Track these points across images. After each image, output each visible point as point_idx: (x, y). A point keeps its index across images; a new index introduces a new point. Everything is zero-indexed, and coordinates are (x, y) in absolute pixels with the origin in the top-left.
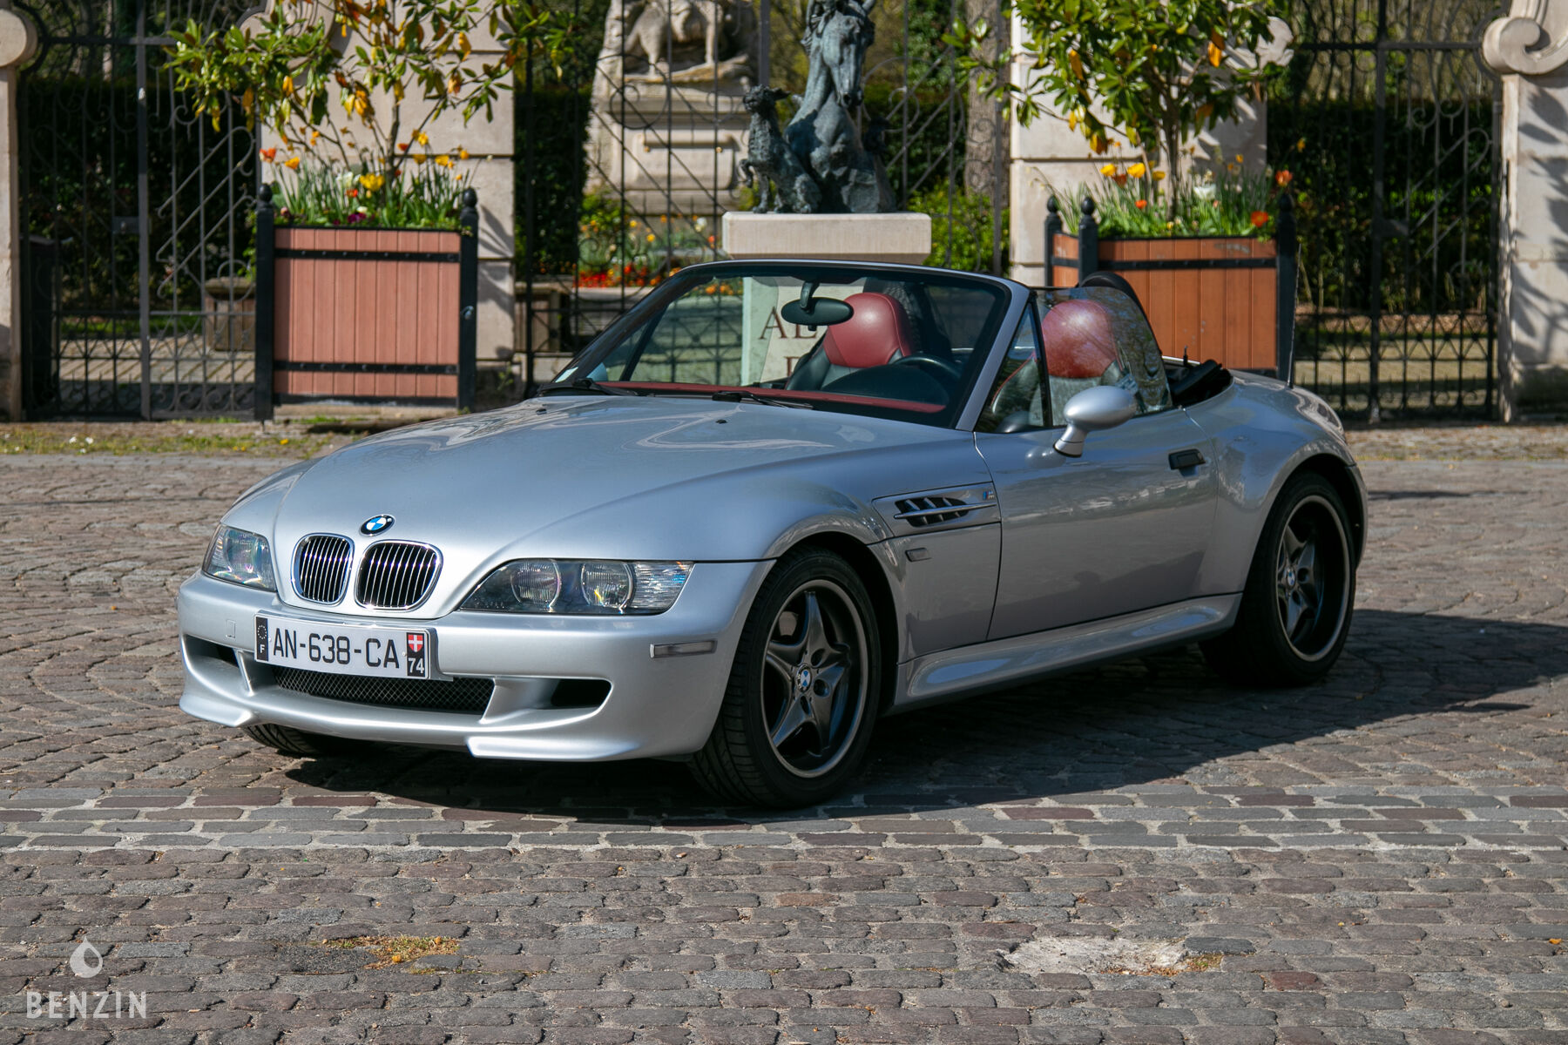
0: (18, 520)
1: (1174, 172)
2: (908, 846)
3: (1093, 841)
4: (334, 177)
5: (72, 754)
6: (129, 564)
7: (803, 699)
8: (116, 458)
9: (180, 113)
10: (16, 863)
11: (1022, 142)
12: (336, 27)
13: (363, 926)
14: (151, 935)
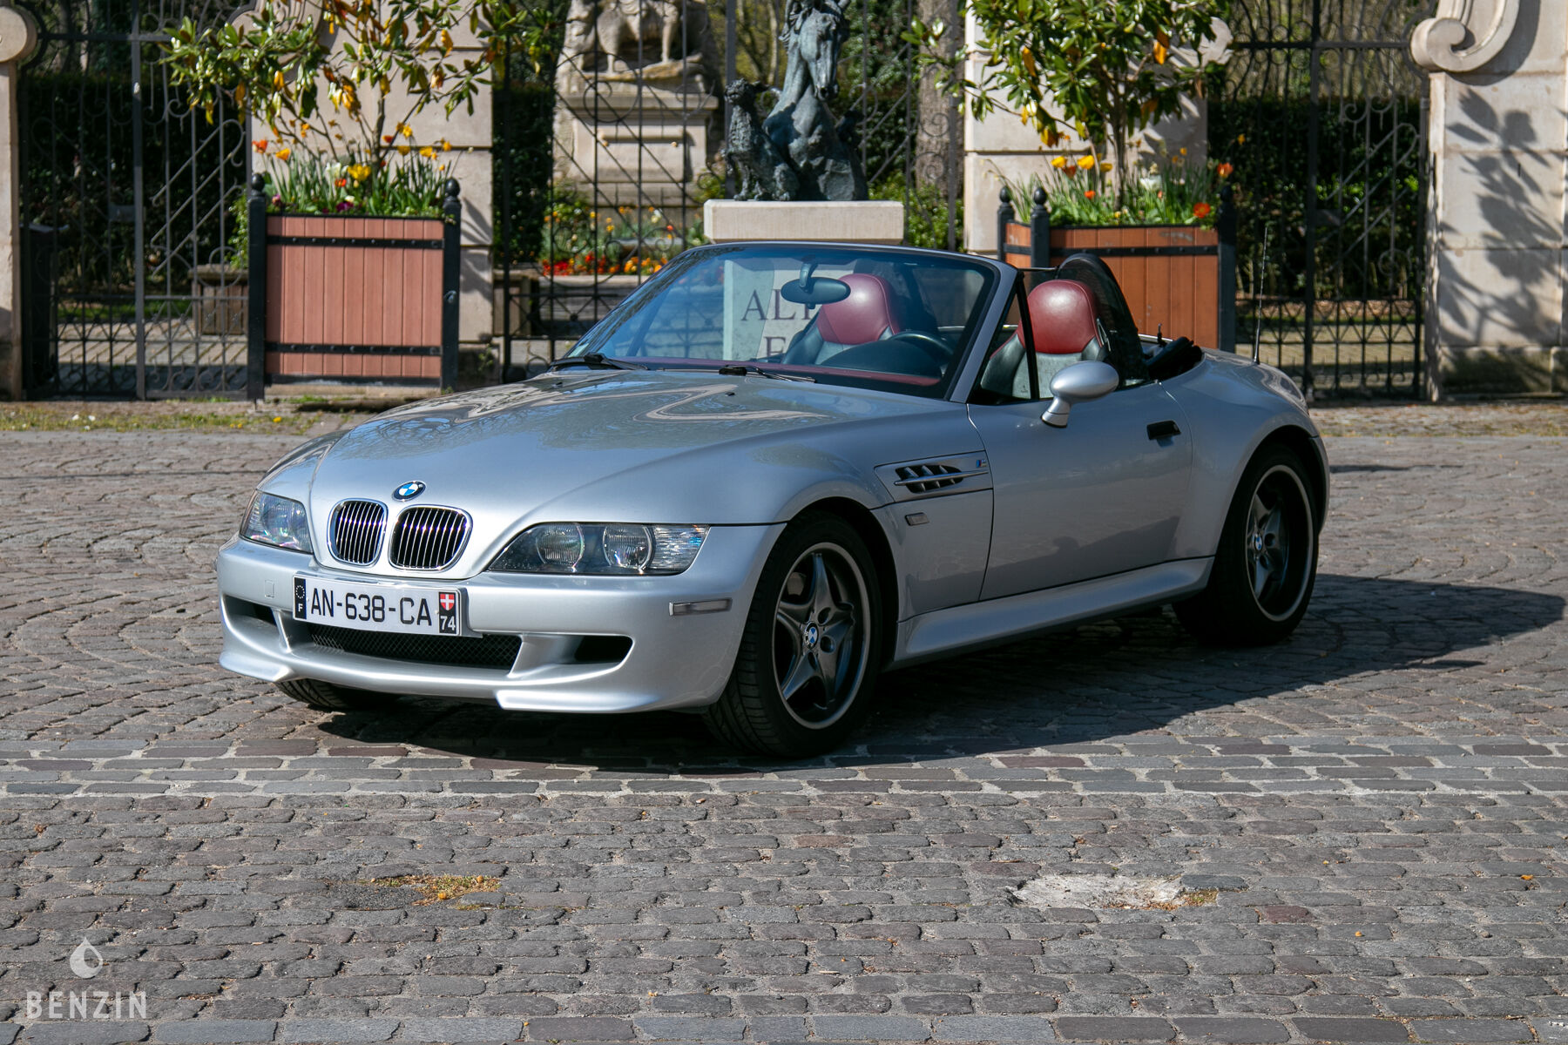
0: (36, 492)
1: (1122, 165)
2: (913, 792)
3: (1086, 787)
4: (322, 168)
5: (114, 709)
6: (148, 533)
7: (810, 655)
8: (119, 434)
9: (173, 106)
10: (73, 808)
11: (976, 135)
12: (323, 24)
13: (407, 866)
14: (209, 875)
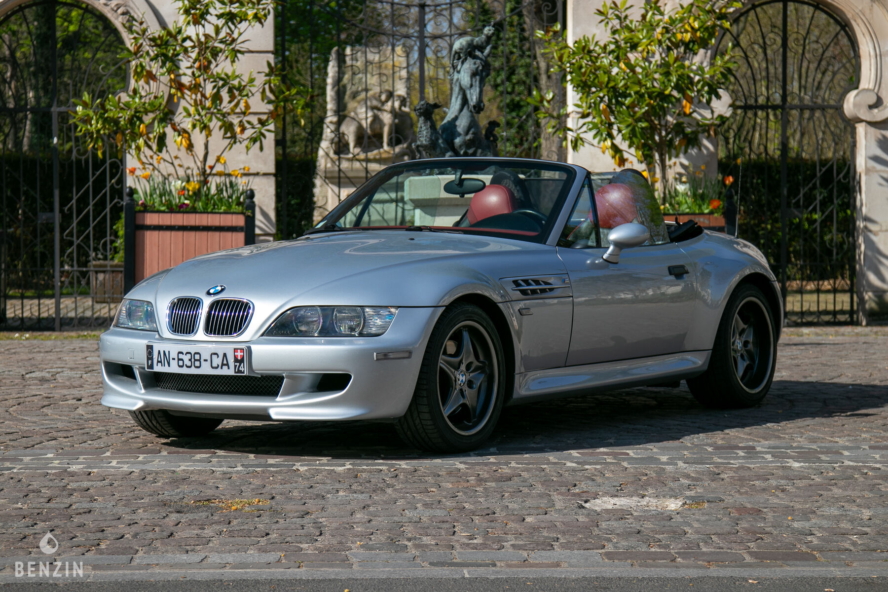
1: (664, 177)
2: (523, 466)
3: (629, 464)
4: (170, 184)
5: (37, 439)
7: (461, 390)
8: (43, 341)
9: (78, 152)
10: (11, 477)
11: (574, 158)
12: (171, 96)
13: (213, 496)
14: (93, 500)
